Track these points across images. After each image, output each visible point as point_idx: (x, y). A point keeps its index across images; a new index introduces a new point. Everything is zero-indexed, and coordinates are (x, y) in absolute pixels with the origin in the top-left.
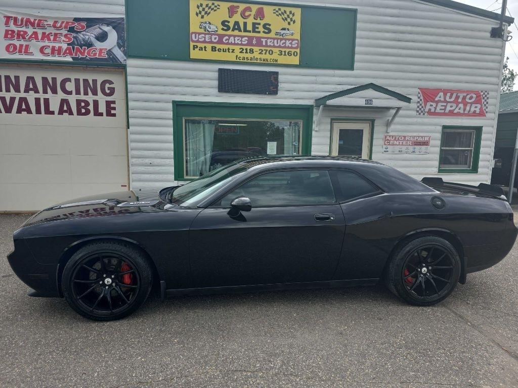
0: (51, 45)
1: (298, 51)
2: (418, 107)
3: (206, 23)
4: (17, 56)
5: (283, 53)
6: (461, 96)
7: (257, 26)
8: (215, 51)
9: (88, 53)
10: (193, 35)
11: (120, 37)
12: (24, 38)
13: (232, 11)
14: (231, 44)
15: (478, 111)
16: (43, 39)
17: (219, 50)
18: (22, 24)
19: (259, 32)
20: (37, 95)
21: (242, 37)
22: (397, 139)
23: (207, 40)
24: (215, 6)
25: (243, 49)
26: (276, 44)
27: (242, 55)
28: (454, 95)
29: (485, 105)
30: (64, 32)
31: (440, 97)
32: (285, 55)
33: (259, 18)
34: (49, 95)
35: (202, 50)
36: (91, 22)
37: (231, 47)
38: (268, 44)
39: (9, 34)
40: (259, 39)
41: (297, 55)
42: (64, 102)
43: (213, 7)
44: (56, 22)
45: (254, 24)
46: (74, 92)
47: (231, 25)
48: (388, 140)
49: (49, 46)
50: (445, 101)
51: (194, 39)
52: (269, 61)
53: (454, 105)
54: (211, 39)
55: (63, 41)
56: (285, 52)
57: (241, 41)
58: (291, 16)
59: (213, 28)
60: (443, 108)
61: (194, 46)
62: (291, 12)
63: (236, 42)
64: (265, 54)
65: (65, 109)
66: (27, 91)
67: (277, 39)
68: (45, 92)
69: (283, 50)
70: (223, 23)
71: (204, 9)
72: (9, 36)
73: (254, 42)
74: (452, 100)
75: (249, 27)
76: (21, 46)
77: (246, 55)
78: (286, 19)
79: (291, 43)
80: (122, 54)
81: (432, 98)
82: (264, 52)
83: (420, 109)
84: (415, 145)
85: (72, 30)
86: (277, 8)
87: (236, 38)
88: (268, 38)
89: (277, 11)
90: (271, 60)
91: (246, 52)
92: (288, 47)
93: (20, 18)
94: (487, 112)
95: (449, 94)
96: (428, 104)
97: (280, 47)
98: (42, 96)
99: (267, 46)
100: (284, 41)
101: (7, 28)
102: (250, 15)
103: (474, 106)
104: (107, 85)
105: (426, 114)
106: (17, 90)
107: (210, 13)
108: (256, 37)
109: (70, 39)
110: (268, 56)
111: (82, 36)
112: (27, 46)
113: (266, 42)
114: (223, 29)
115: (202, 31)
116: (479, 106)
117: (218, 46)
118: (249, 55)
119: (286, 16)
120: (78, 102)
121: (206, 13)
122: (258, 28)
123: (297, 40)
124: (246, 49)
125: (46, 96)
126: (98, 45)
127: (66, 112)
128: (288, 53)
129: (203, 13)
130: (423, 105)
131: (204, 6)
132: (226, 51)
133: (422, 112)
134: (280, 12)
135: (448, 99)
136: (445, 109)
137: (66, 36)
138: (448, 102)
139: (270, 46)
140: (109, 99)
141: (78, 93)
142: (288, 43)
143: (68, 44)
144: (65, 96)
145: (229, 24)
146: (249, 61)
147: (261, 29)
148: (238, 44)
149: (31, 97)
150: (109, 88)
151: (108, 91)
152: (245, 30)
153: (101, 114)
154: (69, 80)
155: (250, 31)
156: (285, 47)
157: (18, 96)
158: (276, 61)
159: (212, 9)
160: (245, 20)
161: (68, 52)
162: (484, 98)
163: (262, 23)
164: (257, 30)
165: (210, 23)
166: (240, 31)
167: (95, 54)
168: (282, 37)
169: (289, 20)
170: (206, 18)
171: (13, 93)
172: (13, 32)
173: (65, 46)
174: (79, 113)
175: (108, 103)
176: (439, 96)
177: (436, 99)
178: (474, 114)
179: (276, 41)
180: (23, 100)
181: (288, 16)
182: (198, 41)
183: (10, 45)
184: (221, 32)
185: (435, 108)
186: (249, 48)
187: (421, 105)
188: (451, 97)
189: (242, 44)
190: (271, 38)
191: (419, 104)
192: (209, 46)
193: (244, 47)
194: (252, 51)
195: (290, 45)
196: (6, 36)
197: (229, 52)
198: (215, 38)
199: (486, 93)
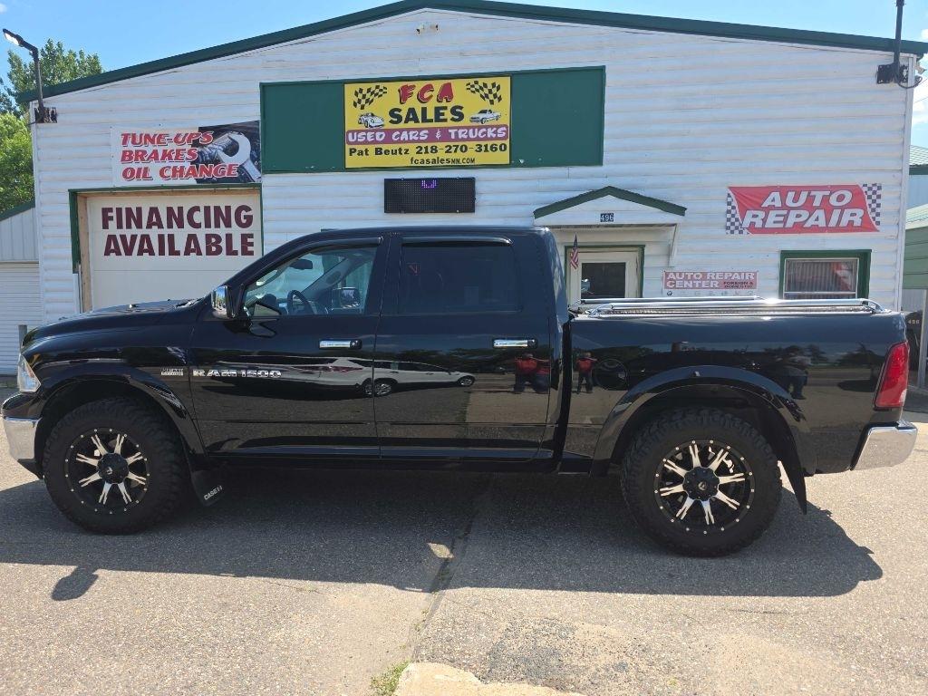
0: (172, 165)
1: (507, 142)
2: (729, 220)
3: (367, 115)
4: (135, 183)
5: (483, 148)
6: (819, 196)
7: (441, 111)
8: (381, 153)
9: (216, 172)
10: (350, 135)
11: (254, 147)
12: (142, 159)
13: (404, 94)
14: (404, 142)
15: (857, 222)
16: (163, 158)
17: (387, 152)
18: (141, 141)
19: (445, 120)
20: (161, 231)
21: (420, 130)
22: (689, 278)
23: (369, 139)
24: (381, 90)
25: (421, 148)
26: (471, 136)
27: (419, 157)
28: (804, 196)
29: (873, 210)
30: (188, 147)
31: (773, 200)
32: (486, 150)
33: (444, 100)
34: (175, 230)
35: (362, 154)
36: (219, 131)
37: (404, 146)
38: (460, 137)
39: (126, 156)
40: (445, 131)
41: (505, 149)
42: (192, 238)
43: (377, 91)
44: (178, 135)
45: (437, 109)
46: (203, 225)
47: (404, 114)
48: (670, 280)
49: (170, 167)
50: (784, 207)
51: (351, 139)
52: (461, 161)
53: (805, 214)
54: (375, 137)
55: (187, 159)
56: (486, 146)
57: (419, 136)
58: (494, 91)
59: (378, 121)
60: (781, 219)
61: (351, 150)
62: (494, 85)
63: (411, 139)
64: (455, 151)
65: (192, 247)
66: (149, 226)
67: (474, 128)
68: (170, 226)
69: (483, 143)
70: (392, 113)
71: (364, 96)
72: (127, 158)
73: (438, 135)
74: (800, 203)
75: (430, 115)
76: (139, 169)
77: (424, 156)
78: (487, 96)
79: (495, 132)
80: (257, 170)
81: (757, 203)
82: (454, 148)
83: (733, 224)
84: (726, 287)
85: (196, 144)
86: (472, 81)
87: (411, 133)
88: (459, 128)
89: (473, 86)
90: (465, 161)
91: (427, 152)
92: (491, 139)
93: (138, 135)
94: (878, 223)
95: (791, 195)
96: (749, 214)
97: (478, 139)
98: (166, 231)
99: (457, 139)
100: (484, 130)
101: (126, 149)
102: (431, 96)
103: (848, 212)
104: (244, 213)
105: (745, 231)
106: (139, 226)
107: (372, 100)
108: (441, 129)
109: (194, 155)
110: (459, 155)
111: (208, 150)
112: (146, 169)
113: (456, 134)
114: (391, 122)
115: (362, 127)
116: (860, 212)
117: (385, 147)
118: (431, 156)
119: (486, 91)
120: (208, 237)
121: (367, 101)
122: (443, 114)
123: (505, 126)
124: (426, 148)
125: (171, 231)
126: (227, 160)
127: (193, 251)
128: (492, 147)
129: (363, 102)
130: (738, 216)
131: (365, 92)
132: (396, 153)
133: (737, 228)
134: (477, 87)
135: (789, 203)
136: (785, 222)
137: (190, 153)
138: (790, 209)
139: (463, 140)
140: (246, 231)
141: (208, 225)
142: (490, 133)
143: (192, 163)
144: (193, 231)
145: (400, 114)
146: (431, 165)
147: (448, 115)
148: (414, 141)
149: (154, 233)
150: (245, 217)
151: (244, 221)
152: (425, 120)
153: (235, 253)
154: (197, 209)
155: (431, 121)
156: (486, 139)
157: (139, 233)
158: (473, 161)
159: (377, 94)
160: (424, 105)
161: (192, 172)
162: (869, 197)
163: (450, 105)
164: (441, 117)
165: (373, 115)
166: (417, 121)
167: (223, 173)
168: (480, 124)
169: (491, 97)
170: (368, 109)
171: (134, 230)
172: (131, 152)
173: (187, 165)
174: (209, 252)
175: (244, 237)
176: (771, 198)
177: (765, 204)
178: (850, 228)
179: (471, 131)
180: (146, 238)
181: (490, 91)
182: (356, 143)
183: (127, 169)
184: (389, 126)
185: (764, 221)
186: (430, 145)
187: (733, 216)
188: (796, 199)
189: (419, 141)
190: (463, 128)
191: (729, 216)
192: (372, 148)
193: (423, 145)
194: (434, 150)
195: (494, 136)
196: (123, 159)
197: (400, 153)
198: (380, 136)
199: (875, 188)
